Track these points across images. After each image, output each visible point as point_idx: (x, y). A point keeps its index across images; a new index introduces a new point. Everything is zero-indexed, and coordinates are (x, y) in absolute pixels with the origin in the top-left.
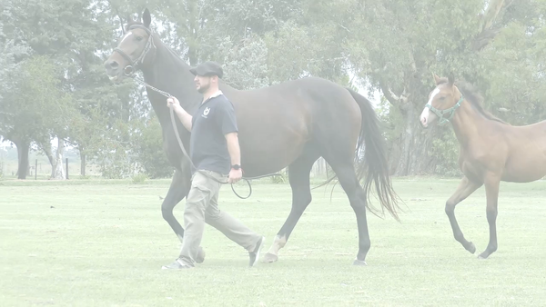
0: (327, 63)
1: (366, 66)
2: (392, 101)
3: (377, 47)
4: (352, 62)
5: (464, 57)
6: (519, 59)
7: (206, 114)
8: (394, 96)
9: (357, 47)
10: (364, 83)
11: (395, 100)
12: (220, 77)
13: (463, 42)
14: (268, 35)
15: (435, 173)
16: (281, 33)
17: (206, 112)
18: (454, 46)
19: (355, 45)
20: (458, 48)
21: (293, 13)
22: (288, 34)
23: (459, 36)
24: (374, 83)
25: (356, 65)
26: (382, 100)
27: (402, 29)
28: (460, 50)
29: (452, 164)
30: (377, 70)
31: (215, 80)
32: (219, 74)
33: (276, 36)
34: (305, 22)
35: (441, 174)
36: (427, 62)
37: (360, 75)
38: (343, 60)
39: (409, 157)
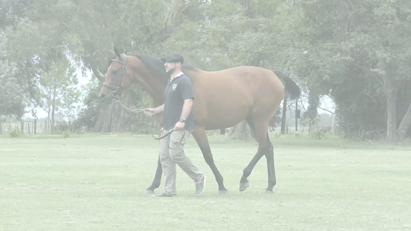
0: (53, 50)
1: (81, 53)
2: (99, 77)
3: (88, 38)
4: (70, 49)
5: (152, 47)
6: (192, 48)
7: (174, 88)
8: (101, 74)
9: (75, 39)
10: (79, 65)
11: (101, 77)
12: (182, 63)
13: (152, 36)
14: (9, 28)
15: (130, 130)
16: (18, 27)
17: (174, 87)
18: (145, 39)
19: (73, 37)
20: (148, 40)
21: (27, 12)
22: (24, 28)
23: (149, 31)
24: (86, 65)
25: (73, 52)
26: (93, 77)
27: (106, 26)
28: (149, 41)
29: (143, 124)
30: (88, 55)
31: (179, 65)
32: (181, 60)
33: (15, 29)
34: (36, 19)
35: (135, 131)
36: (125, 50)
37: (76, 59)
38: (64, 47)
39: (111, 119)
